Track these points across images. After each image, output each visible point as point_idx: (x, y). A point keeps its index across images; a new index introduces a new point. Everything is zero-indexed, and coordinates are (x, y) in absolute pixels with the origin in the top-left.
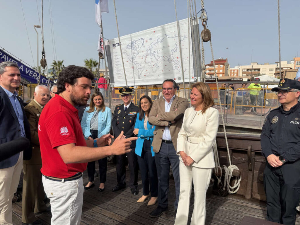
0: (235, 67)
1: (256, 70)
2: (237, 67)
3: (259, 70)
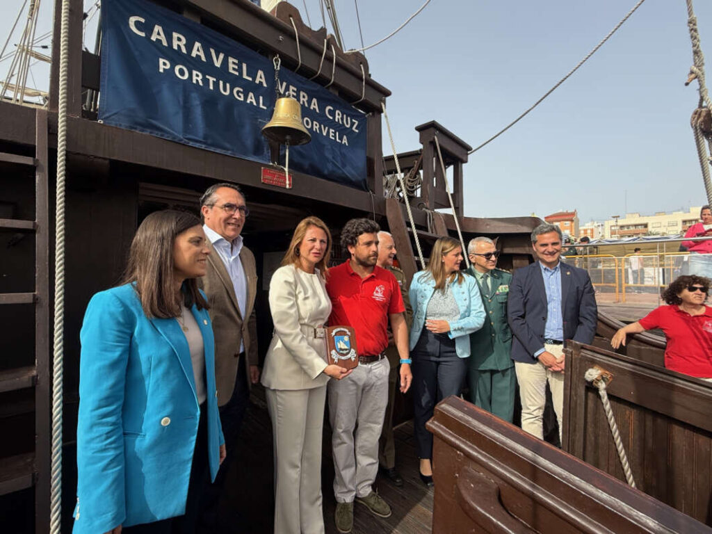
0: (587, 225)
1: (640, 227)
2: (590, 224)
3: (646, 226)
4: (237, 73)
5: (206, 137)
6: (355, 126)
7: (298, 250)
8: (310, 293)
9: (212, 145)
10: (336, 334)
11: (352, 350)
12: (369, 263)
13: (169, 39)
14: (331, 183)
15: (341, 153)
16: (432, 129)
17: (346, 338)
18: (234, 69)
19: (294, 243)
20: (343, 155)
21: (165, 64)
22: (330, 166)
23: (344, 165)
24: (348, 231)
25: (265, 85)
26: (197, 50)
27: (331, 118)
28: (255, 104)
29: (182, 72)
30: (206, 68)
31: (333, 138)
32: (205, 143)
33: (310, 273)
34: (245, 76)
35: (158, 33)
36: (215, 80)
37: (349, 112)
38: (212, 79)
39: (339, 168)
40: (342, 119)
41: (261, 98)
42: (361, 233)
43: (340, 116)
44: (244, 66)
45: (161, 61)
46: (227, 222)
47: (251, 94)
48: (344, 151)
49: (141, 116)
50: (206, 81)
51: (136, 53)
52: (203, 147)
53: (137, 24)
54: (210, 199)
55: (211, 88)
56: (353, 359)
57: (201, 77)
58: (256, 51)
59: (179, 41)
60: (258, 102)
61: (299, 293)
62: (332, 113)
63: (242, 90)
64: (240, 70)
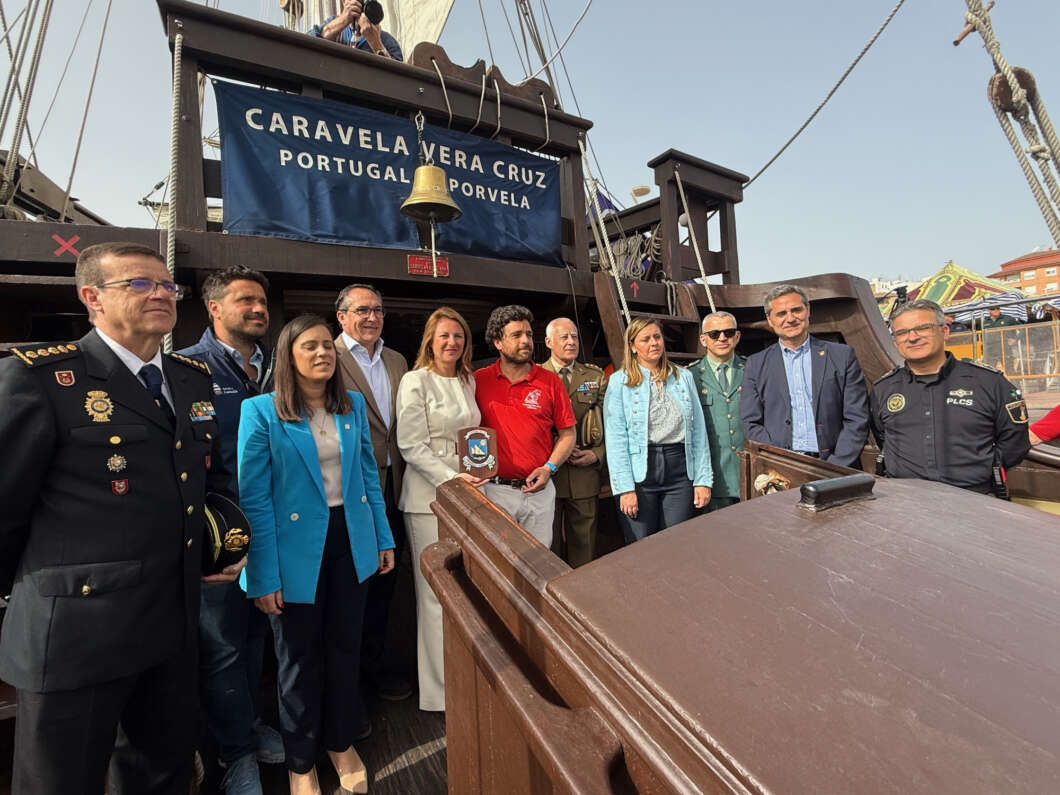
4: (370, 147)
5: (336, 230)
6: (541, 180)
7: (431, 349)
8: (445, 400)
9: (344, 238)
10: (470, 437)
11: (490, 456)
12: (520, 358)
13: (289, 124)
14: (503, 262)
15: (519, 222)
16: (670, 163)
17: (483, 443)
18: (366, 142)
19: (425, 341)
20: (522, 223)
21: (286, 155)
22: (503, 241)
23: (524, 236)
24: (493, 323)
25: (406, 153)
26: (322, 131)
27: (502, 176)
28: (395, 179)
29: (305, 161)
30: (333, 148)
31: (507, 203)
32: (335, 237)
33: (448, 376)
34: (380, 148)
35: (277, 122)
36: (344, 160)
37: (530, 164)
38: (340, 161)
39: (517, 242)
40: (519, 174)
41: (402, 170)
42: (507, 322)
43: (517, 171)
44: (379, 136)
45: (282, 152)
46: (362, 325)
47: (389, 169)
48: (523, 217)
49: (263, 217)
50: (333, 165)
51: (256, 150)
52: (334, 241)
53: (255, 118)
54: (343, 304)
55: (340, 171)
56: (491, 467)
57: (327, 160)
58: (393, 113)
59: (300, 125)
60: (398, 175)
61: (430, 400)
62: (503, 170)
63: (377, 166)
64: (374, 142)
